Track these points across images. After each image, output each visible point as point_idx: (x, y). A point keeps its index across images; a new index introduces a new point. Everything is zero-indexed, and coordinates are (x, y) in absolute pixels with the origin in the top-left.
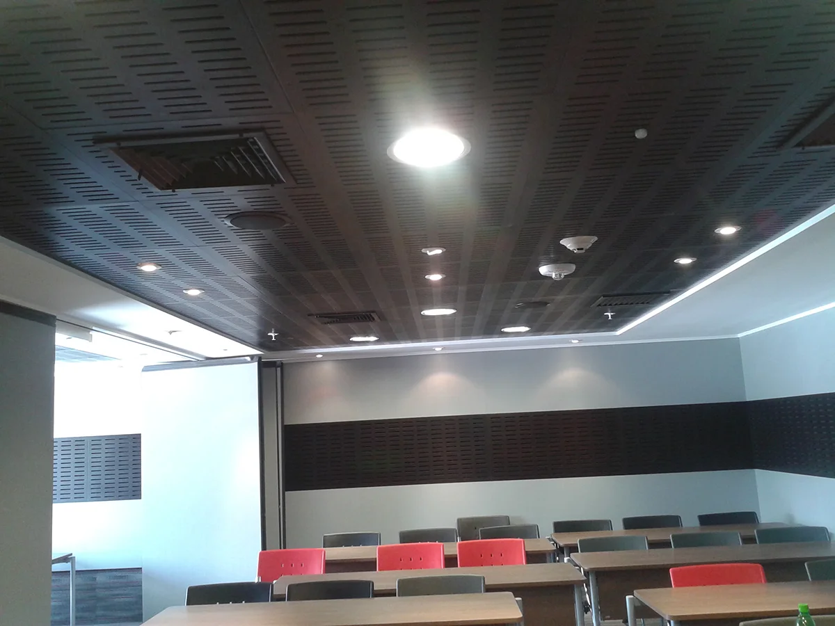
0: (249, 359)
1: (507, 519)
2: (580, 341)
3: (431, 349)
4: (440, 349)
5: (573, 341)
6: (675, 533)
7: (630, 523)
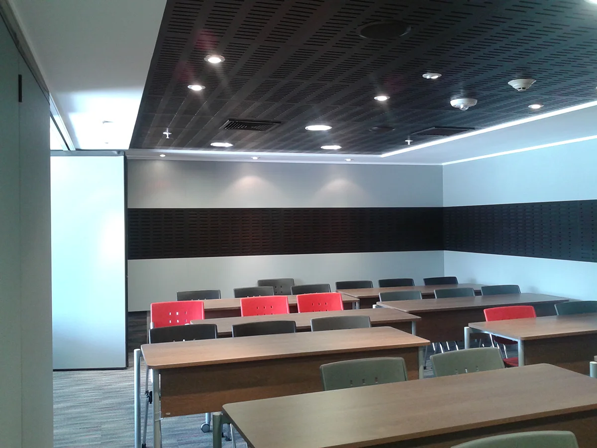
0: (116, 153)
1: (292, 280)
2: (352, 160)
3: (249, 157)
4: (257, 158)
5: (347, 160)
6: (438, 289)
7: (384, 283)
